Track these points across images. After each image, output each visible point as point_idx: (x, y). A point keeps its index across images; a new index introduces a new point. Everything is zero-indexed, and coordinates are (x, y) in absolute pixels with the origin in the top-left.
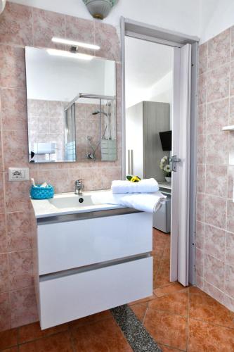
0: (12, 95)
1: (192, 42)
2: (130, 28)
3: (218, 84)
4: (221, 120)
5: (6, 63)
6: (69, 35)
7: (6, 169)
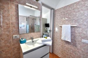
0: (14, 16)
1: (54, 9)
2: (43, 4)
3: (58, 17)
4: (59, 24)
5: (12, 8)
6: (30, 3)
7: (12, 36)
